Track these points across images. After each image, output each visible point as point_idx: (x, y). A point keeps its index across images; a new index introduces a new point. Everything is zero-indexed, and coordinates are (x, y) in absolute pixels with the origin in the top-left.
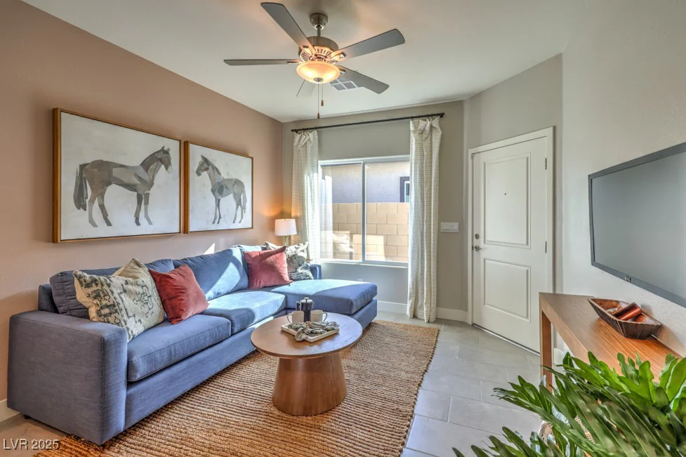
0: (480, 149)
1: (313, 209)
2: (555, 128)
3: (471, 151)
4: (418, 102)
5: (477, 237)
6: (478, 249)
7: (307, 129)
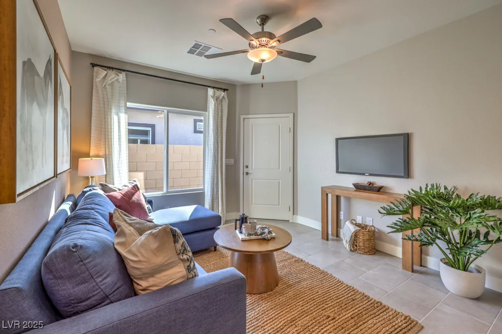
0: (250, 116)
1: (120, 145)
2: (294, 114)
3: (242, 117)
4: (212, 77)
5: (247, 167)
6: (247, 174)
7: (112, 68)
